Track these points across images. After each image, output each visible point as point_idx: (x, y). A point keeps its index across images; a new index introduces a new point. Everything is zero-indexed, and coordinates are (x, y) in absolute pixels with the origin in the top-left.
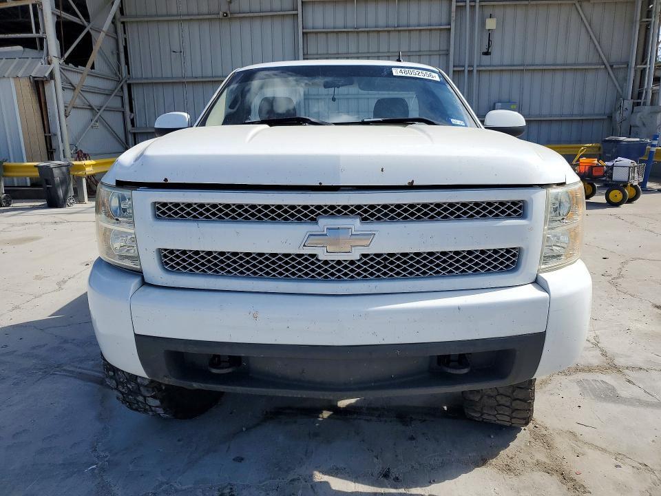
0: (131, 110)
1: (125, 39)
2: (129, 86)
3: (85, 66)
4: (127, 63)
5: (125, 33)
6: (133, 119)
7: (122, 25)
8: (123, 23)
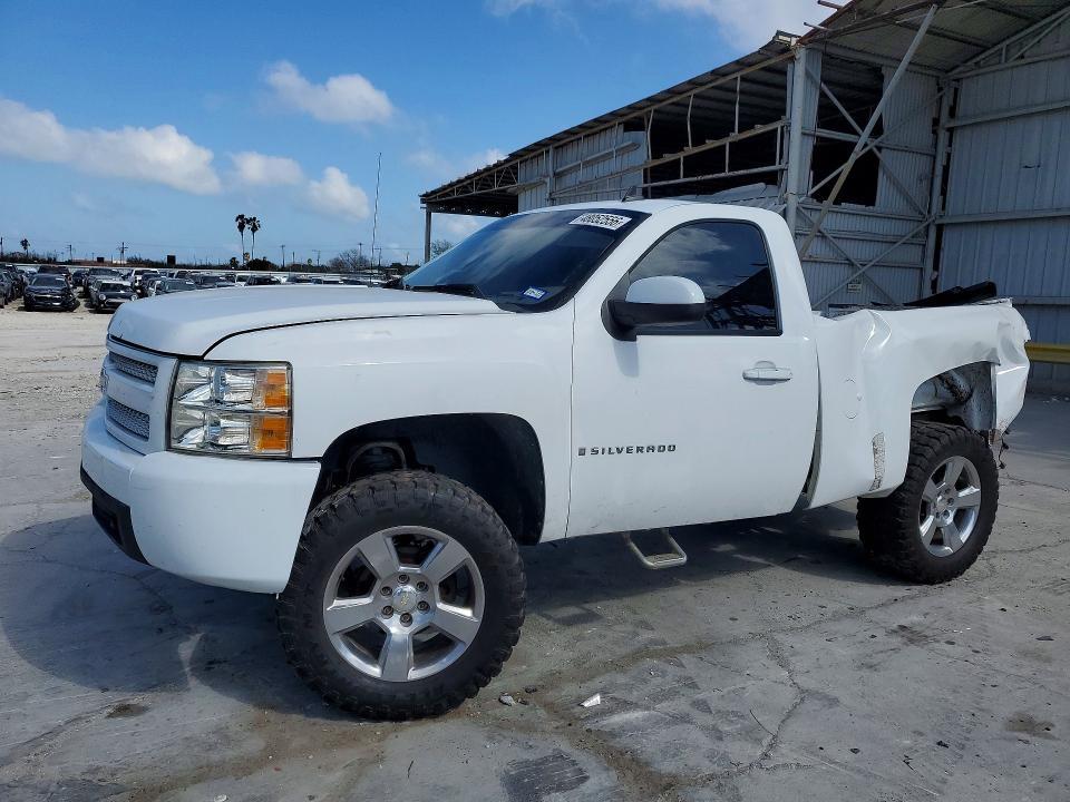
0: (936, 267)
1: (949, 155)
2: (940, 228)
3: (874, 205)
4: (944, 192)
5: (950, 145)
6: (936, 279)
7: (948, 134)
8: (951, 130)
